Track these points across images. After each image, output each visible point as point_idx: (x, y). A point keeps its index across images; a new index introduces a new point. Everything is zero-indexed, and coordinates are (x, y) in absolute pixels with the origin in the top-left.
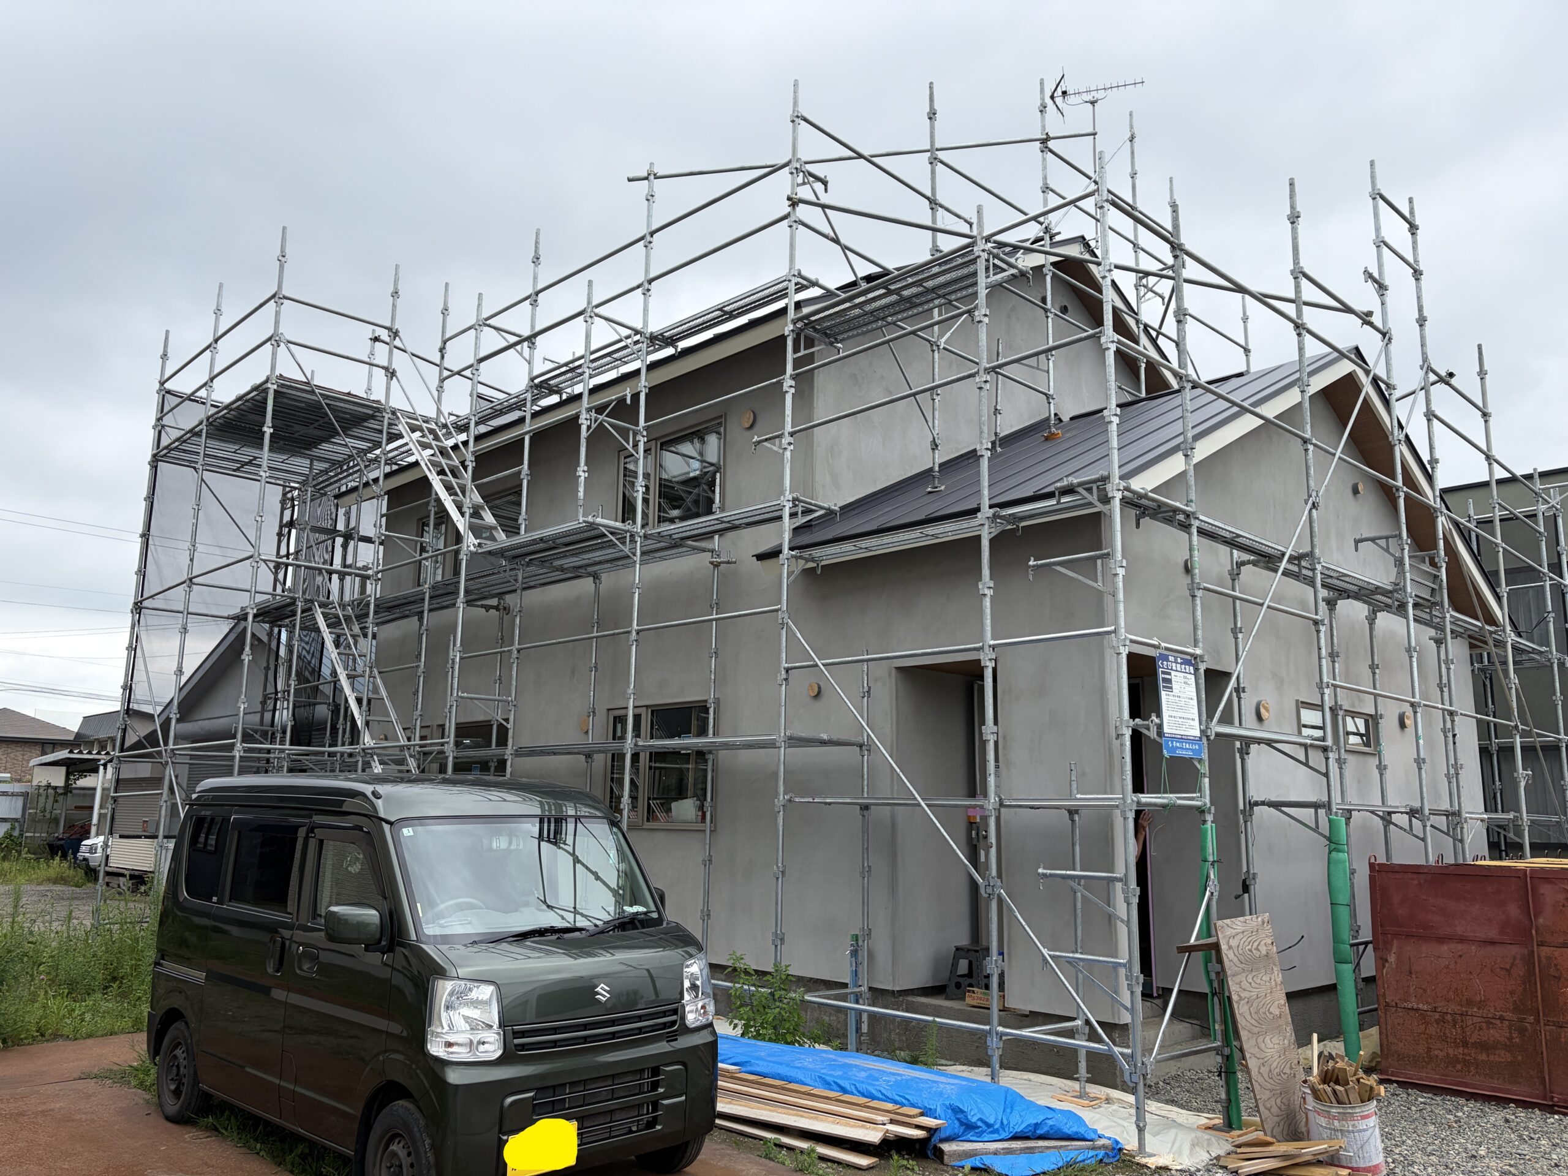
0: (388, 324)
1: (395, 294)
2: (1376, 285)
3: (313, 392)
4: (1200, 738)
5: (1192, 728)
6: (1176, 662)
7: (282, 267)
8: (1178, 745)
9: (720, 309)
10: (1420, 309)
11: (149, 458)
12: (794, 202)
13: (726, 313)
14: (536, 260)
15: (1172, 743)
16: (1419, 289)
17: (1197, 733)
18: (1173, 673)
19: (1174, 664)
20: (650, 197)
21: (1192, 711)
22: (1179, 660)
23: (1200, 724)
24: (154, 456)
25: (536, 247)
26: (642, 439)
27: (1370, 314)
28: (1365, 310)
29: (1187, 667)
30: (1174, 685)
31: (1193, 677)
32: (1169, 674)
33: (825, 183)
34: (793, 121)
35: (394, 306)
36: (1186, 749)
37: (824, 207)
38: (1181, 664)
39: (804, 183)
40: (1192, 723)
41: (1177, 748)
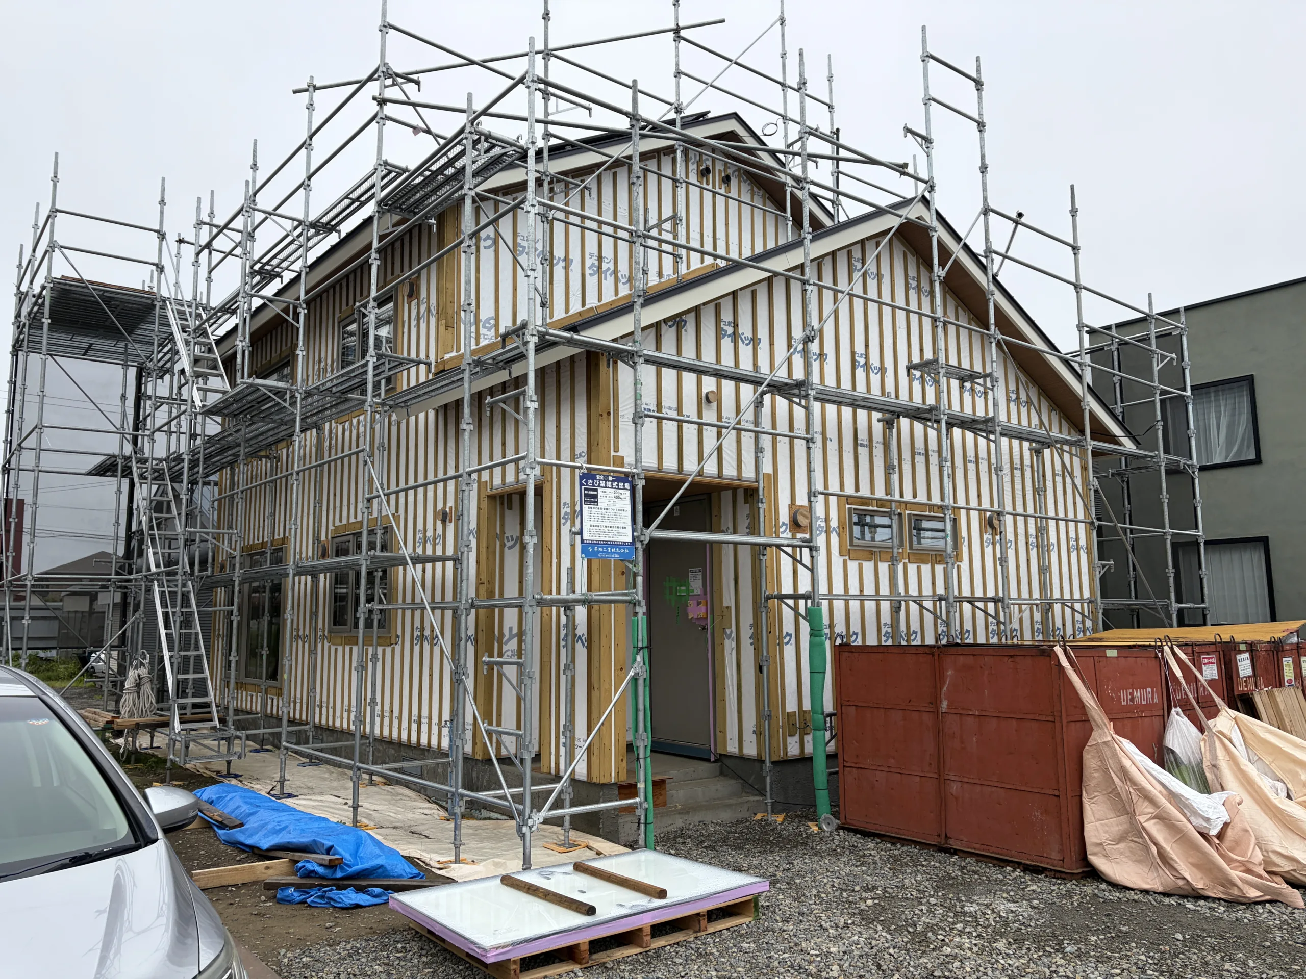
0: (157, 228)
1: (162, 202)
2: (919, 139)
3: (87, 287)
4: (633, 543)
5: (622, 535)
6: (606, 480)
7: (55, 186)
8: (601, 549)
9: (347, 197)
10: (983, 157)
11: (10, 349)
12: (382, 102)
13: (353, 201)
14: (254, 167)
15: (593, 548)
16: (982, 139)
17: (630, 539)
18: (600, 490)
19: (603, 483)
20: (310, 106)
21: (623, 520)
22: (610, 478)
23: (633, 531)
24: (14, 346)
25: (255, 156)
26: (302, 311)
27: (905, 165)
28: (901, 162)
29: (621, 485)
30: (600, 500)
31: (628, 493)
32: (596, 490)
33: (418, 83)
34: (381, 30)
35: (162, 212)
36: (612, 553)
37: (414, 105)
38: (613, 481)
39: (394, 85)
40: (621, 530)
41: (598, 552)
